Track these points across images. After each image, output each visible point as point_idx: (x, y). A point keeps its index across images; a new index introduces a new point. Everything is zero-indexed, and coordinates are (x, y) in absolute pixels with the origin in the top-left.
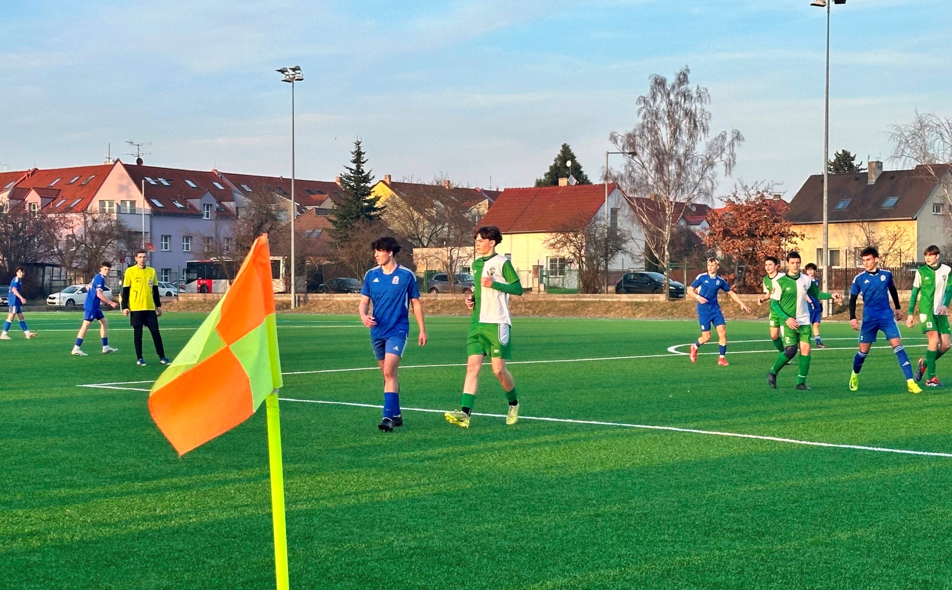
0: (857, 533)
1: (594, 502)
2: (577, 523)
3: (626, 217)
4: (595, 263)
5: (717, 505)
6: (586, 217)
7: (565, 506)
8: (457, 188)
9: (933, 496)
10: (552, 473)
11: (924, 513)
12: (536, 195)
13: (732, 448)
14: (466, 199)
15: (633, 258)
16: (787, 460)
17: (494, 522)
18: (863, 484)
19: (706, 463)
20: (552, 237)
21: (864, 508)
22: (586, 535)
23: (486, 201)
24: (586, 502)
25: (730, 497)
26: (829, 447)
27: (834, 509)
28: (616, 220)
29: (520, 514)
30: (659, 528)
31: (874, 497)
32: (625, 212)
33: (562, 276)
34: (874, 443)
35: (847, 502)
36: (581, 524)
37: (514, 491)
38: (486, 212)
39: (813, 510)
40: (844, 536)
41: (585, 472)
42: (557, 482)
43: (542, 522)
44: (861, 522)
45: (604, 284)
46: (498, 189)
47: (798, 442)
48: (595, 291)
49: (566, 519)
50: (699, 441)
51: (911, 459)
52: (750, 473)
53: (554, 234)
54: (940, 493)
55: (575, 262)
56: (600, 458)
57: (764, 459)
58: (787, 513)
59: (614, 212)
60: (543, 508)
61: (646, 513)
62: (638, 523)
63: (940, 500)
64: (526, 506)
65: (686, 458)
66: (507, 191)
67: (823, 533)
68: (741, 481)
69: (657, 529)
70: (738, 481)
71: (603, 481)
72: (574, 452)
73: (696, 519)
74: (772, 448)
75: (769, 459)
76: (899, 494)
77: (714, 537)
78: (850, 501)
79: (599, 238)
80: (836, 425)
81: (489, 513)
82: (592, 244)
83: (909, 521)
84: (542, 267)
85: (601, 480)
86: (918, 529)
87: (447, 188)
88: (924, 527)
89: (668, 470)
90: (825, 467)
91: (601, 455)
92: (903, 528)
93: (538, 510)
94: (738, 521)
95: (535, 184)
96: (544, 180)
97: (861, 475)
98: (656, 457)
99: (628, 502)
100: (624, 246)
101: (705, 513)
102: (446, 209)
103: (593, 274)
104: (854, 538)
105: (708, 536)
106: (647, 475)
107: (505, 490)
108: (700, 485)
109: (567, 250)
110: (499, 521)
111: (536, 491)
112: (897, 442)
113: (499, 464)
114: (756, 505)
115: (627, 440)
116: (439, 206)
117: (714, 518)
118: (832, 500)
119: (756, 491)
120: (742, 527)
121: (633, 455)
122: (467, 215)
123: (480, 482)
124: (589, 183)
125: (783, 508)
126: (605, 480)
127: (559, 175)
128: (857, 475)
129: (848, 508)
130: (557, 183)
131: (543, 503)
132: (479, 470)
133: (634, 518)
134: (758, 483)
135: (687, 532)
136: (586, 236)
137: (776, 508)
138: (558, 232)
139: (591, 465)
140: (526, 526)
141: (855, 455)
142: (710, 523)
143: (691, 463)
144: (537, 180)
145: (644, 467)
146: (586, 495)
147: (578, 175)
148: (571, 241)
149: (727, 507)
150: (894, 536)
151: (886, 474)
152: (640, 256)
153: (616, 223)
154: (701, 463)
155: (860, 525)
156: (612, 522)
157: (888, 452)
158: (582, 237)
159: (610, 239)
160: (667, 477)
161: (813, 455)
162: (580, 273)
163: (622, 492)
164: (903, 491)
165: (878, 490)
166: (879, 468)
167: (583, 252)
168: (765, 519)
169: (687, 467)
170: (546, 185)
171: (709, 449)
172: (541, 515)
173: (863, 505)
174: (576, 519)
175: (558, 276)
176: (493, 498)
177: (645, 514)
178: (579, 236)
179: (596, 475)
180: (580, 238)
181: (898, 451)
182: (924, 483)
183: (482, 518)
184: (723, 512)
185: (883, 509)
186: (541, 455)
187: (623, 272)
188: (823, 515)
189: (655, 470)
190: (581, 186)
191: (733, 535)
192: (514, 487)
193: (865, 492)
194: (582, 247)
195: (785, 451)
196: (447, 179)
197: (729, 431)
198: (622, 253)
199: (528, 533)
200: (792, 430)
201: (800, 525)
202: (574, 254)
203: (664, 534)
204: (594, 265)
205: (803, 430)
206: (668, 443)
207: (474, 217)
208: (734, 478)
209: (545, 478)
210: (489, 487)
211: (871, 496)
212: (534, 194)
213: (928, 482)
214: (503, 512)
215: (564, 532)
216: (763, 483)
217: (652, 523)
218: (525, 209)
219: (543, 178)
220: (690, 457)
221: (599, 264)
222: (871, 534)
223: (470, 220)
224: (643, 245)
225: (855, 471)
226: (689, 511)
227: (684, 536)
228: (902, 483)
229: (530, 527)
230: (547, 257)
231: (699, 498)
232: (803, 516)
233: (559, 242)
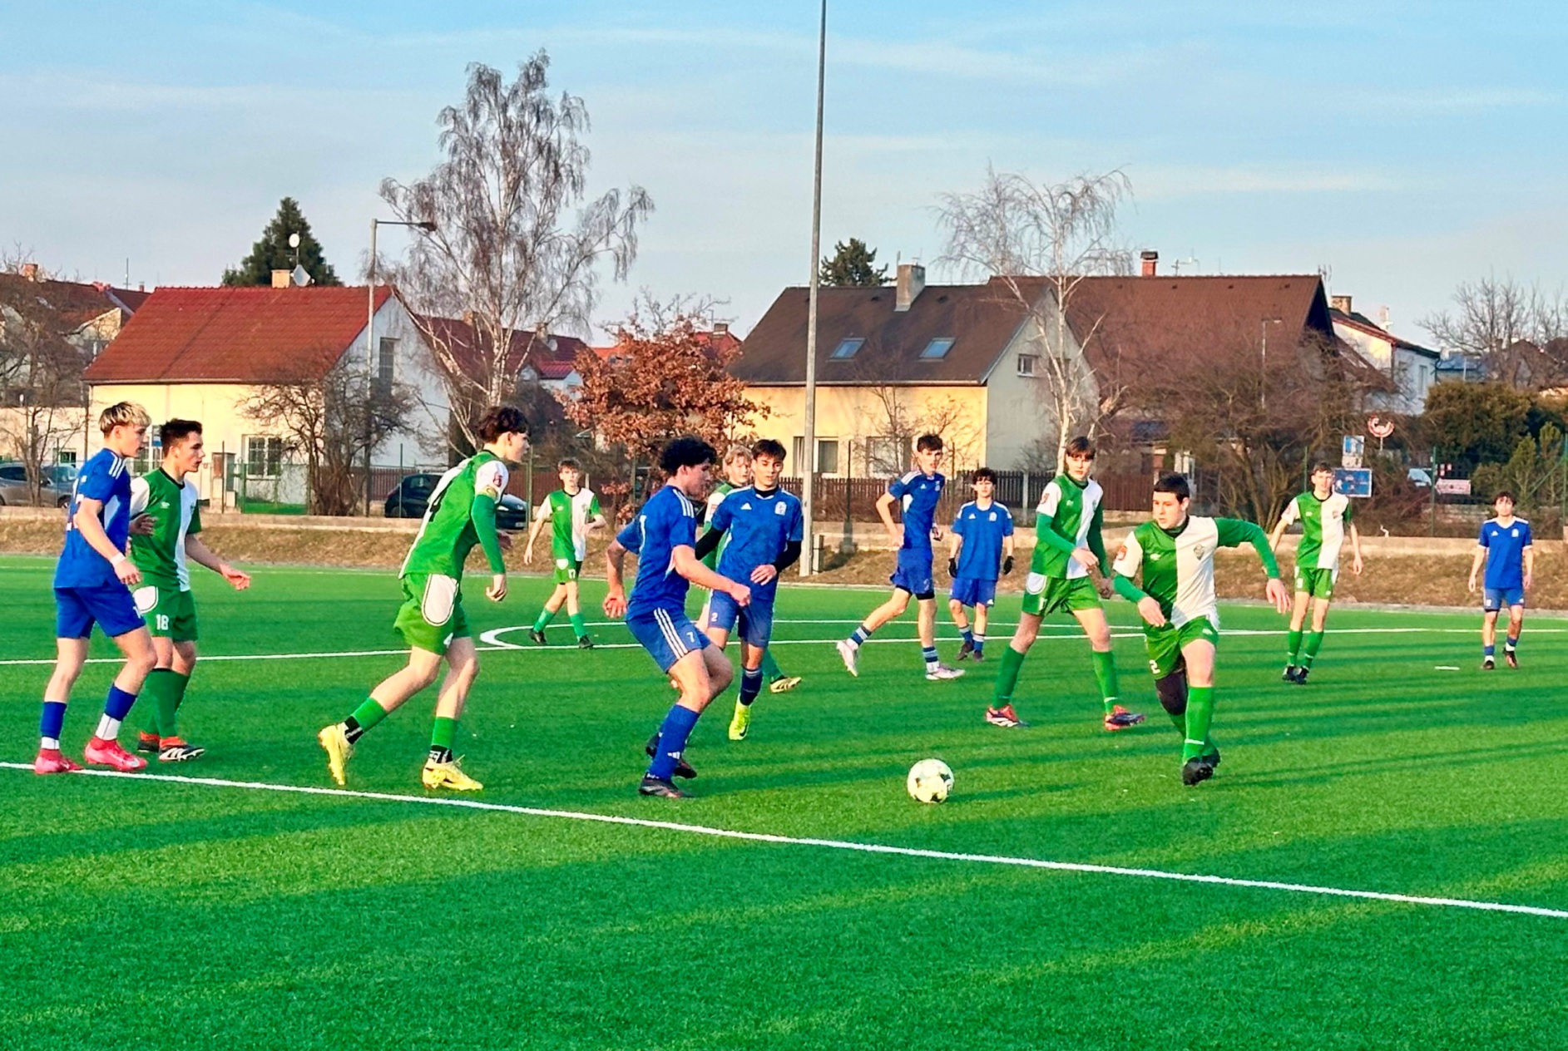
0: (811, 1019)
1: (287, 958)
2: (247, 1004)
3: (411, 358)
4: (343, 451)
5: (540, 965)
6: (327, 353)
7: (223, 969)
8: (52, 283)
9: (967, 943)
10: (206, 898)
11: (944, 978)
12: (222, 305)
13: (587, 845)
14: (72, 306)
15: (422, 445)
16: (694, 870)
17: (66, 1004)
18: (836, 920)
19: (529, 876)
20: (254, 394)
21: (830, 969)
22: (261, 1030)
23: (117, 313)
24: (271, 960)
25: (568, 947)
26: (779, 843)
27: (774, 971)
28: (392, 364)
29: (125, 986)
30: (416, 1013)
31: (854, 946)
32: (409, 347)
33: (273, 477)
34: (866, 836)
35: (801, 955)
36: (254, 1006)
37: (118, 937)
38: (115, 334)
39: (731, 972)
40: (785, 1027)
41: (276, 895)
42: (213, 916)
43: (169, 1004)
44: (823, 997)
45: (361, 496)
46: (142, 287)
47: (720, 832)
48: (342, 511)
49: (224, 996)
50: (520, 829)
51: (933, 868)
52: (616, 897)
53: (258, 388)
54: (980, 937)
55: (302, 447)
56: (312, 865)
57: (647, 866)
58: (681, 980)
59: (387, 345)
60: (175, 974)
61: (394, 982)
62: (374, 1004)
63: (978, 953)
64: (140, 968)
65: (488, 867)
66: (162, 293)
67: (746, 1021)
68: (597, 913)
69: (412, 1016)
70: (589, 914)
71: (311, 913)
72: (258, 853)
73: (494, 993)
74: (666, 844)
75: (657, 868)
76: (904, 939)
77: (528, 1030)
78: (807, 954)
79: (354, 401)
80: (799, 797)
81: (57, 984)
82: (338, 412)
83: (915, 993)
84: (231, 455)
85: (307, 912)
86: (929, 1010)
87: (31, 279)
88: (942, 1005)
89: (450, 891)
90: (767, 886)
91: (315, 859)
92: (900, 1009)
93: (165, 978)
94: (580, 996)
95: (221, 280)
96: (242, 273)
97: (835, 902)
98: (428, 865)
99: (358, 959)
100: (404, 417)
101: (515, 982)
102: (27, 325)
103: (338, 475)
104: (805, 1029)
105: (515, 1029)
106: (405, 902)
107: (99, 934)
108: (512, 923)
109: (284, 421)
110: (77, 1003)
111: (165, 937)
112: (912, 833)
113: (94, 879)
114: (619, 964)
115: (373, 827)
116: (10, 319)
117: (532, 990)
118: (771, 952)
119: (624, 934)
120: (586, 1009)
121: (382, 858)
122: (73, 340)
123: (46, 918)
124: (337, 284)
125: (673, 969)
126: (315, 912)
127: (273, 264)
128: (826, 900)
129: (801, 968)
130: (268, 280)
131: (178, 961)
132: (47, 890)
133: (366, 993)
134: (630, 918)
135: (472, 1021)
136: (326, 395)
137: (659, 969)
138: (266, 383)
139: (291, 880)
140: (136, 1012)
141: (827, 860)
142: (522, 1001)
143: (499, 877)
144: (227, 272)
145: (402, 885)
146: (271, 945)
147: (315, 266)
148: (295, 404)
149: (560, 968)
150: (881, 1024)
151: (883, 897)
152: (438, 439)
153: (391, 370)
154: (521, 877)
155: (819, 1003)
156: (320, 1002)
157: (892, 854)
158: (318, 397)
159: (375, 402)
160: (447, 905)
161: (747, 860)
162: (311, 472)
163: (348, 937)
164: (911, 934)
165: (862, 931)
166: (871, 887)
167: (318, 428)
168: (635, 992)
169: (490, 885)
170: (246, 284)
171: (540, 847)
172: (170, 988)
173: (830, 962)
174: (244, 996)
175: (265, 476)
176: (71, 952)
177: (391, 985)
178: (311, 394)
179: (297, 901)
180: (315, 399)
181: (912, 852)
182: (953, 916)
183: (40, 994)
184: (552, 979)
185: (868, 970)
186: (186, 860)
187: (402, 471)
188: (750, 983)
189: (423, 890)
190: (319, 289)
191: (566, 1027)
192: (119, 927)
193: (837, 936)
194: (318, 416)
195: (691, 851)
196: (30, 261)
197: (586, 809)
198: (401, 432)
199: (137, 1026)
200: (710, 808)
201: (703, 1005)
202: (300, 432)
203: (424, 1026)
204: (341, 456)
205: (732, 809)
206: (456, 833)
207: (88, 345)
208: (582, 908)
209: (190, 907)
210: (64, 927)
211: (848, 944)
212: (220, 300)
213: (961, 915)
214: (88, 981)
215: (217, 1025)
216: (640, 919)
217: (403, 1004)
218: (200, 332)
219: (240, 267)
220: (498, 864)
221: (353, 454)
222: (838, 1021)
223: (80, 350)
224: (444, 418)
225: (824, 892)
226: (484, 978)
227: (465, 1030)
228: (911, 917)
229: (142, 1014)
230: (244, 435)
231: (505, 949)
232: (711, 985)
233: (268, 404)
